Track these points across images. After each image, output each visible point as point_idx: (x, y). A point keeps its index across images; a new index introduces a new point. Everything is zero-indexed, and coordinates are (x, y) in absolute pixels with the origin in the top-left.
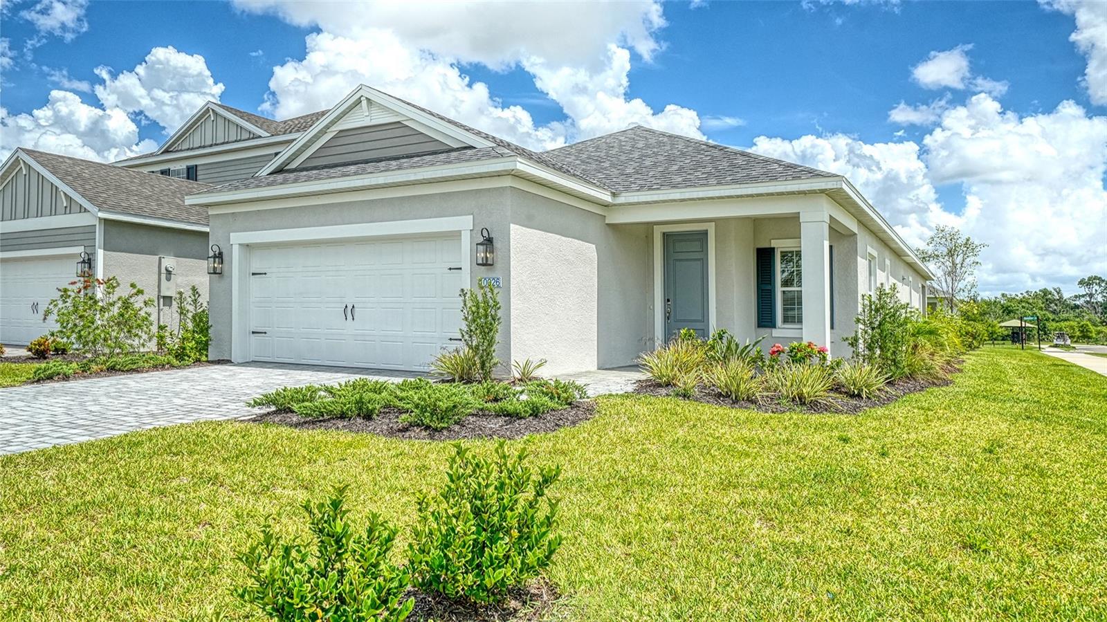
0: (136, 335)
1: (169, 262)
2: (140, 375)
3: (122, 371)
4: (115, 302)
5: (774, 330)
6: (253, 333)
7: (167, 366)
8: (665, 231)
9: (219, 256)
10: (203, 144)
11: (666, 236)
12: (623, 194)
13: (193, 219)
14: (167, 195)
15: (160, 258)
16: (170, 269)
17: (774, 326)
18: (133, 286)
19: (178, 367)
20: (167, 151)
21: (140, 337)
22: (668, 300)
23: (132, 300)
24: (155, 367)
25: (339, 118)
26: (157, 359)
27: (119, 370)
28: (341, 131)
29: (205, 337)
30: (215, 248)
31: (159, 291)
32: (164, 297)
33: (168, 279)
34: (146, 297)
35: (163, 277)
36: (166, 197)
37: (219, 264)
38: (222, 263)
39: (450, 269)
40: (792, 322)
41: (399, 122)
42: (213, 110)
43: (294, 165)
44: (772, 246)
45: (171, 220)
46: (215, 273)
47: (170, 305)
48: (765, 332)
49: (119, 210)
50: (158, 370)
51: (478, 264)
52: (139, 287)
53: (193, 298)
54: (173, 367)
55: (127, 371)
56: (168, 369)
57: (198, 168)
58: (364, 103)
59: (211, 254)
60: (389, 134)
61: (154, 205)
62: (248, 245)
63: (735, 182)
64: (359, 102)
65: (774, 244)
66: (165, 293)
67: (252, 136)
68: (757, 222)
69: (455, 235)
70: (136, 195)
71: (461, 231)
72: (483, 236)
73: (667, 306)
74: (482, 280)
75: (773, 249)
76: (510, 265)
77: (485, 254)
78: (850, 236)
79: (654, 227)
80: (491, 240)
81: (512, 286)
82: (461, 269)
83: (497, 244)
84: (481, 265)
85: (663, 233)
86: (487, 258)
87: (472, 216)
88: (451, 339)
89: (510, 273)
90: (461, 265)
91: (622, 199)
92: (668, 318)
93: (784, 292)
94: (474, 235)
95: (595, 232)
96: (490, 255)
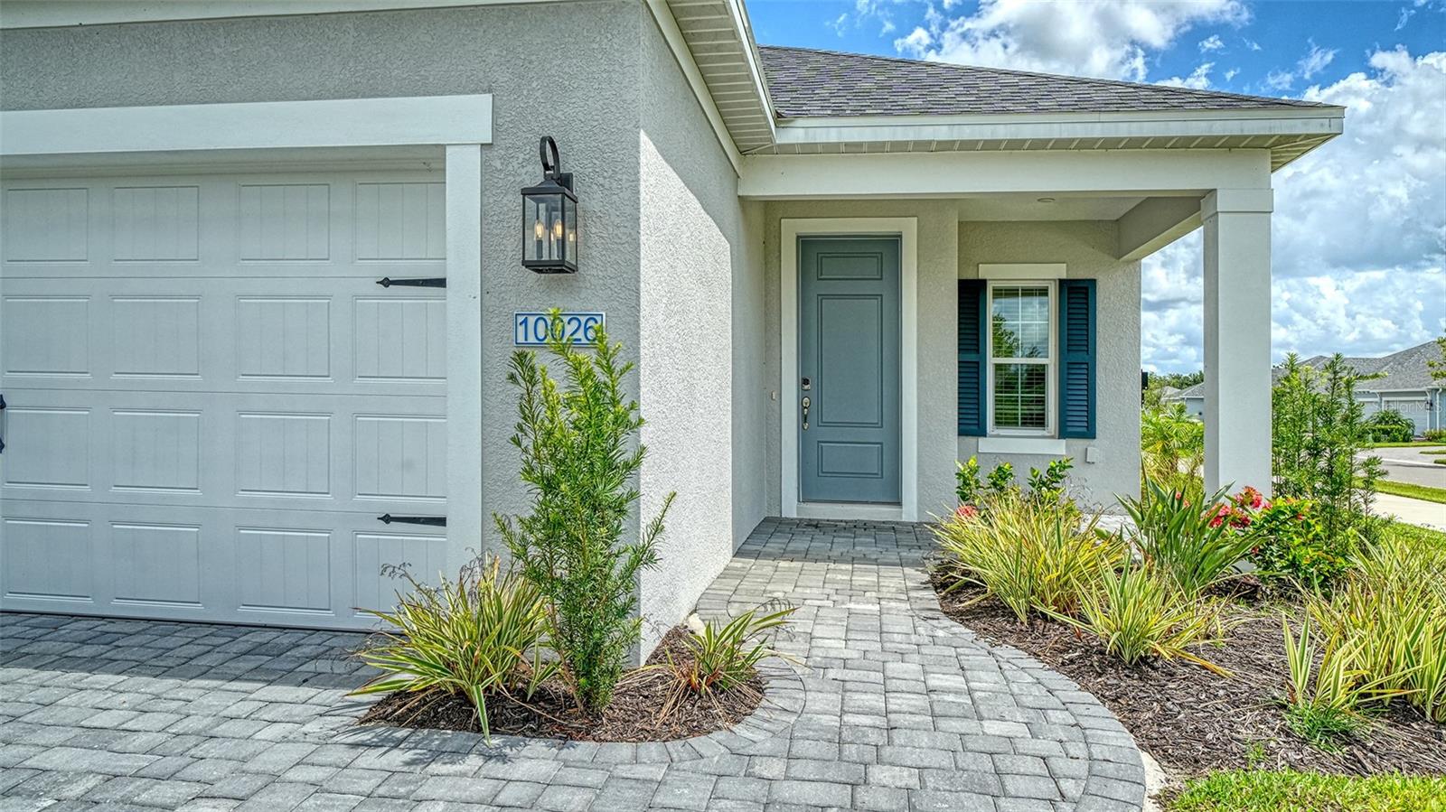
5: (981, 440)
8: (803, 231)
11: (805, 243)
12: (800, 122)
17: (981, 432)
22: (806, 382)
39: (386, 283)
40: (1010, 425)
44: (983, 277)
48: (969, 444)
51: (527, 265)
65: (984, 272)
71: (443, 147)
72: (546, 167)
73: (802, 392)
74: (532, 320)
75: (983, 283)
76: (638, 272)
77: (559, 229)
78: (1129, 262)
79: (783, 220)
80: (565, 181)
81: (643, 343)
82: (441, 283)
83: (590, 197)
84: (538, 267)
85: (798, 237)
86: (562, 242)
87: (489, 97)
88: (387, 519)
89: (638, 298)
90: (444, 268)
91: (796, 134)
92: (805, 419)
93: (998, 367)
94: (498, 164)
95: (730, 210)
96: (571, 237)
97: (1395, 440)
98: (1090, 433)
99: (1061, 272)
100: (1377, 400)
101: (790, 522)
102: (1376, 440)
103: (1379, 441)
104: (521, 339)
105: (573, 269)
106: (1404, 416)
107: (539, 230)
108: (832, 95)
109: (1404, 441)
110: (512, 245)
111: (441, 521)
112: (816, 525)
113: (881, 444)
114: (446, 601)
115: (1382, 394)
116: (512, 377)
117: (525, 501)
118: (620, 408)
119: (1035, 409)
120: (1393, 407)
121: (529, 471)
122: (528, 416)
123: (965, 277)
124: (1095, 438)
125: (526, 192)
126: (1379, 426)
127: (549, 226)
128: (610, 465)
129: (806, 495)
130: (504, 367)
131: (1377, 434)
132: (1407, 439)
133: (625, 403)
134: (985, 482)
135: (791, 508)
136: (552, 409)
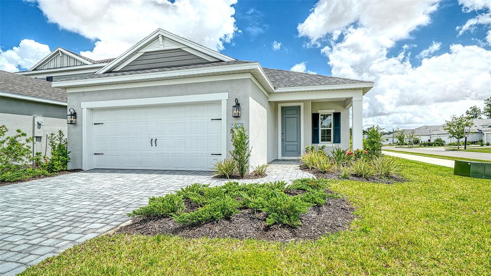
0: (21, 159)
1: (39, 119)
2: (23, 184)
3: (10, 182)
4: (4, 141)
5: (318, 144)
6: (95, 154)
7: (42, 176)
8: (282, 106)
9: (74, 115)
10: (56, 67)
11: (283, 108)
12: (279, 88)
13: (53, 98)
14: (37, 87)
15: (34, 117)
16: (40, 123)
17: (318, 143)
18: (18, 131)
19: (51, 176)
20: (35, 70)
21: (23, 160)
22: (283, 134)
23: (17, 139)
24: (34, 177)
25: (145, 45)
26: (35, 172)
27: (8, 181)
28: (146, 53)
29: (66, 158)
30: (72, 110)
31: (34, 134)
32: (36, 137)
33: (39, 128)
34: (28, 137)
35: (36, 127)
36: (37, 88)
37: (74, 118)
38: (76, 118)
39: (212, 120)
40: (324, 141)
41: (180, 49)
42: (61, 51)
43: (118, 69)
44: (318, 113)
45: (40, 98)
46: (71, 124)
47: (40, 141)
48: (315, 145)
49: (8, 91)
50: (36, 179)
51: (233, 117)
52: (23, 131)
53: (59, 136)
54: (46, 176)
55: (14, 182)
56: (43, 178)
57: (53, 78)
58: (160, 38)
59: (69, 113)
60: (175, 54)
61: (30, 91)
62: (92, 109)
63: (326, 84)
64: (157, 37)
65: (319, 112)
66: (37, 134)
67: (82, 64)
68: (314, 103)
69: (219, 103)
70: (19, 85)
71: (221, 100)
72: (236, 103)
73: (282, 136)
74: (234, 124)
75: (318, 114)
76: (249, 117)
77: (238, 111)
78: (347, 109)
79: (278, 104)
80: (239, 104)
81: (250, 127)
82: (221, 119)
83: (242, 106)
84: (235, 117)
85: (281, 107)
86: (238, 113)
87: (228, 93)
88: (212, 154)
89: (249, 121)
90: (221, 117)
91: (278, 90)
92: (283, 141)
93: (322, 130)
94: (229, 102)
95: (266, 104)
96: (239, 112)
97: (440, 145)
98: (339, 142)
99: (334, 111)
100: (437, 136)
101: (279, 160)
102: (435, 145)
103: (435, 146)
104: (232, 127)
105: (240, 117)
106: (443, 139)
107: (235, 112)
108: (286, 82)
109: (442, 145)
110: (231, 114)
111: (221, 155)
112: (284, 160)
113: (297, 145)
114: (223, 164)
115: (438, 134)
116: (231, 132)
117: (233, 148)
118: (246, 136)
119: (329, 138)
120: (441, 137)
121: (233, 145)
122: (233, 137)
123: (313, 113)
124: (340, 143)
125: (233, 107)
126: (436, 142)
127: (236, 111)
128: (244, 143)
129: (283, 155)
130: (230, 131)
131: (435, 144)
132: (443, 145)
133: (246, 135)
134: (310, 149)
135: (280, 157)
136: (236, 136)
